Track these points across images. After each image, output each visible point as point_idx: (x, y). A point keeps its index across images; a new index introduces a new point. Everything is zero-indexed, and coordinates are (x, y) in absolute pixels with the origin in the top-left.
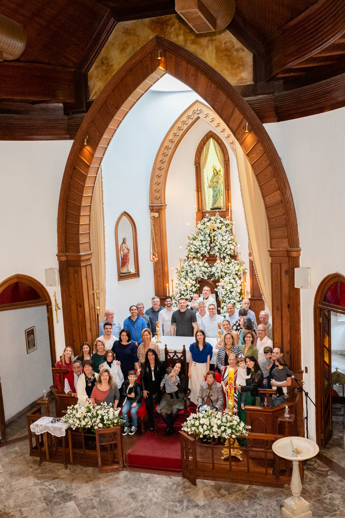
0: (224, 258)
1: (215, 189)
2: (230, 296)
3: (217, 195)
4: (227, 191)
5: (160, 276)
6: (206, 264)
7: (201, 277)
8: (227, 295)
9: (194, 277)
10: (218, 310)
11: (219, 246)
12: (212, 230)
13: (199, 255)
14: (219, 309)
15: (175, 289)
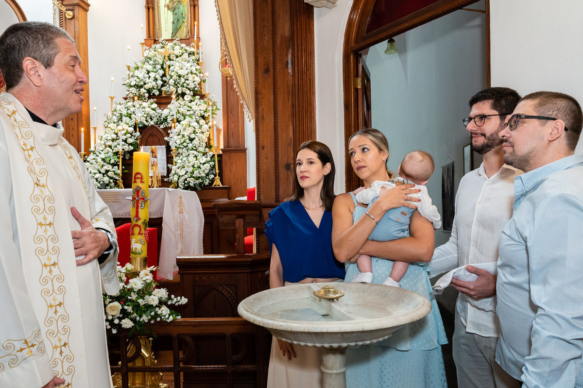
0: (183, 95)
1: (176, 11)
2: (190, 146)
3: (178, 20)
4: (192, 8)
5: (72, 119)
6: (155, 106)
7: (145, 122)
8: (185, 144)
9: (132, 123)
10: (168, 167)
11: (175, 77)
12: (167, 58)
13: (143, 90)
14: (170, 166)
15: (98, 141)
